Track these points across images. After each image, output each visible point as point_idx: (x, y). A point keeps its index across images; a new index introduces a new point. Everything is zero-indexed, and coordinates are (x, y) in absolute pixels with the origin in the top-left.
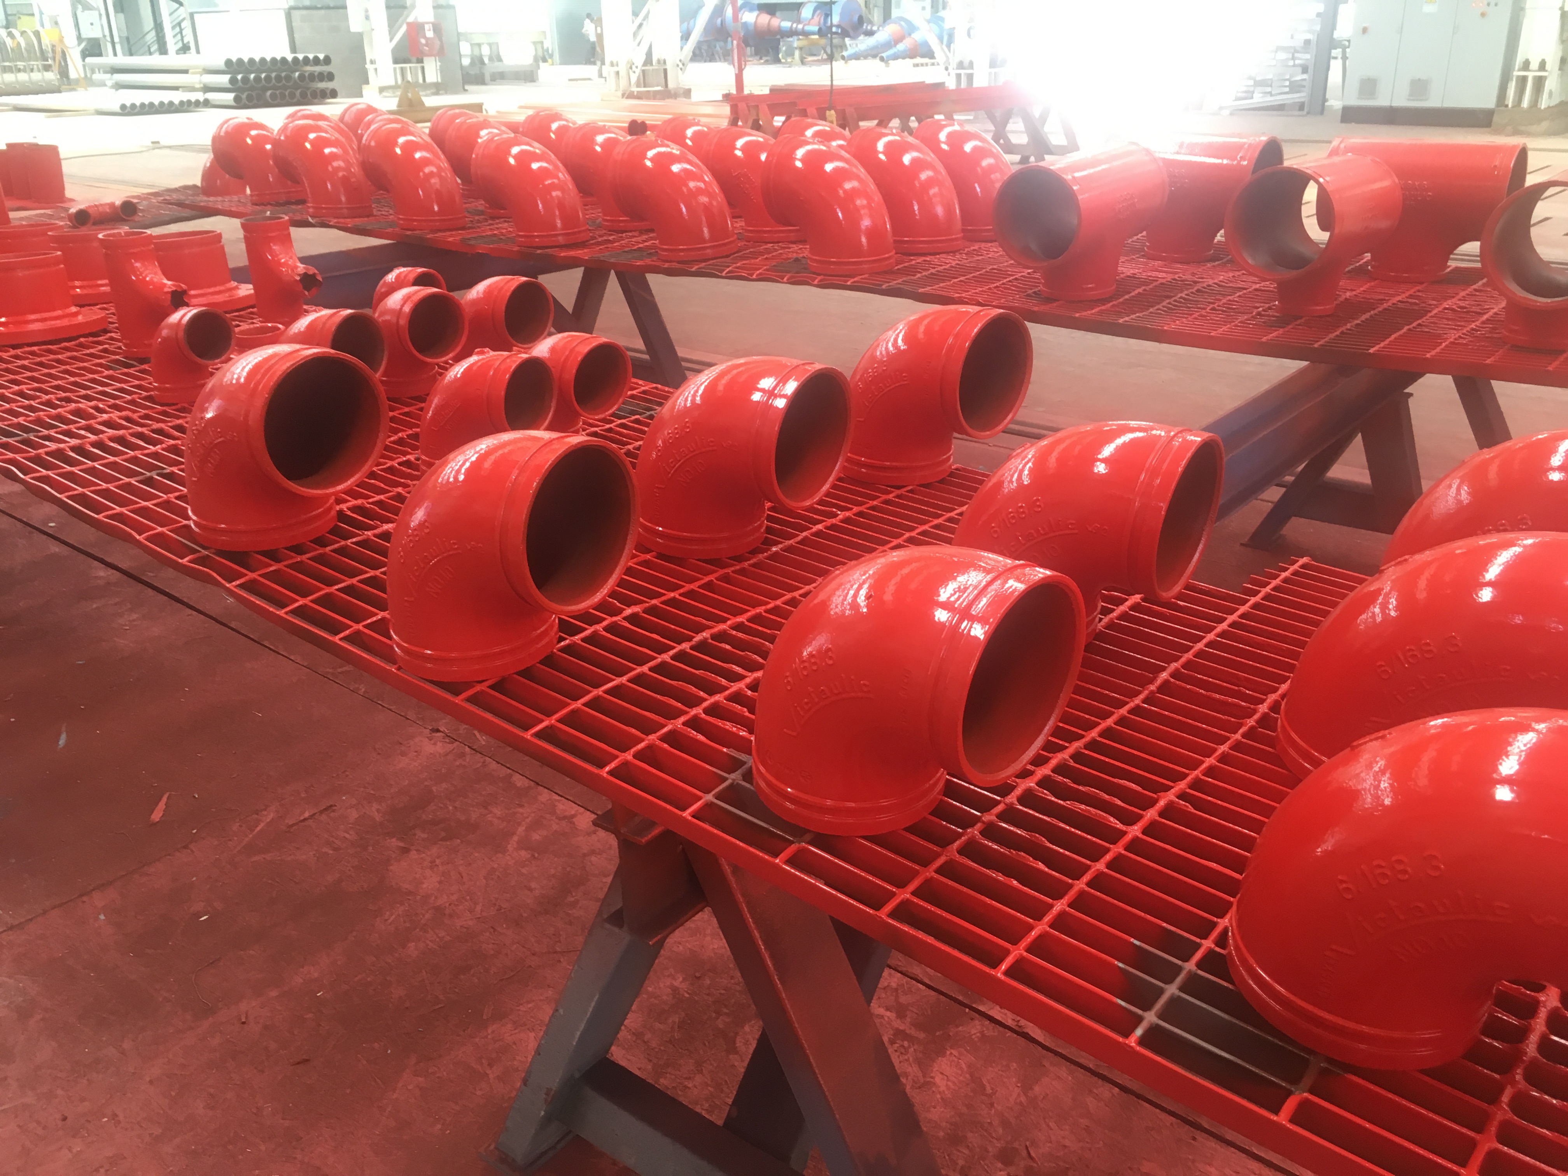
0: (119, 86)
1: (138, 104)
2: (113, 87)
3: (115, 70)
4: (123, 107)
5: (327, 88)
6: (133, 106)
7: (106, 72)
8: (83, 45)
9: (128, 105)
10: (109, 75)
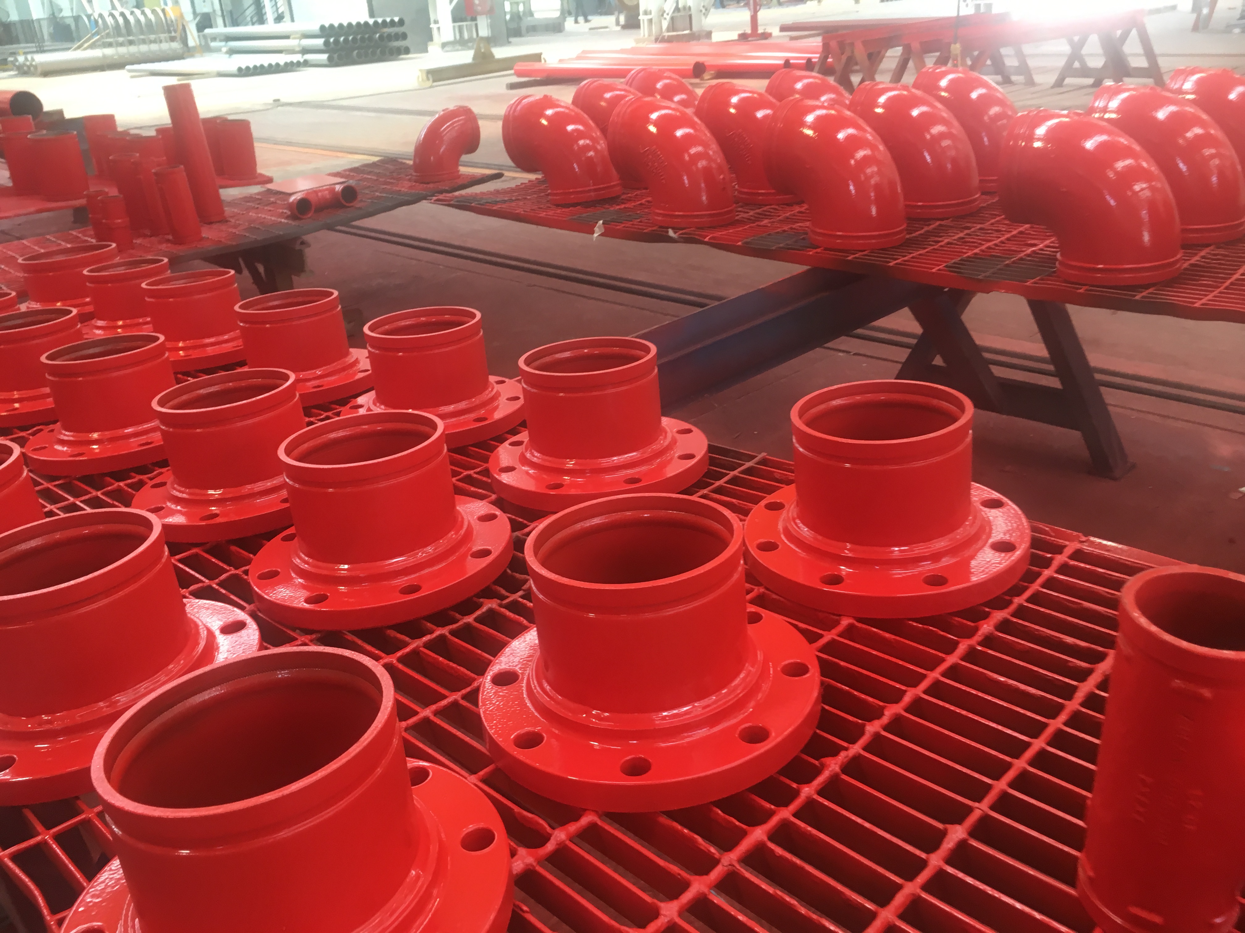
0: (232, 52)
1: (251, 66)
2: (227, 53)
3: (229, 38)
4: (240, 69)
5: (402, 46)
6: (248, 68)
7: (221, 41)
8: (198, 19)
9: (244, 67)
10: (223, 43)
